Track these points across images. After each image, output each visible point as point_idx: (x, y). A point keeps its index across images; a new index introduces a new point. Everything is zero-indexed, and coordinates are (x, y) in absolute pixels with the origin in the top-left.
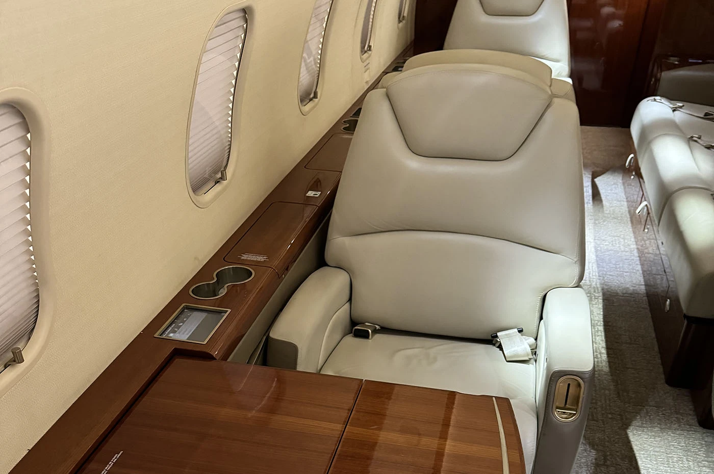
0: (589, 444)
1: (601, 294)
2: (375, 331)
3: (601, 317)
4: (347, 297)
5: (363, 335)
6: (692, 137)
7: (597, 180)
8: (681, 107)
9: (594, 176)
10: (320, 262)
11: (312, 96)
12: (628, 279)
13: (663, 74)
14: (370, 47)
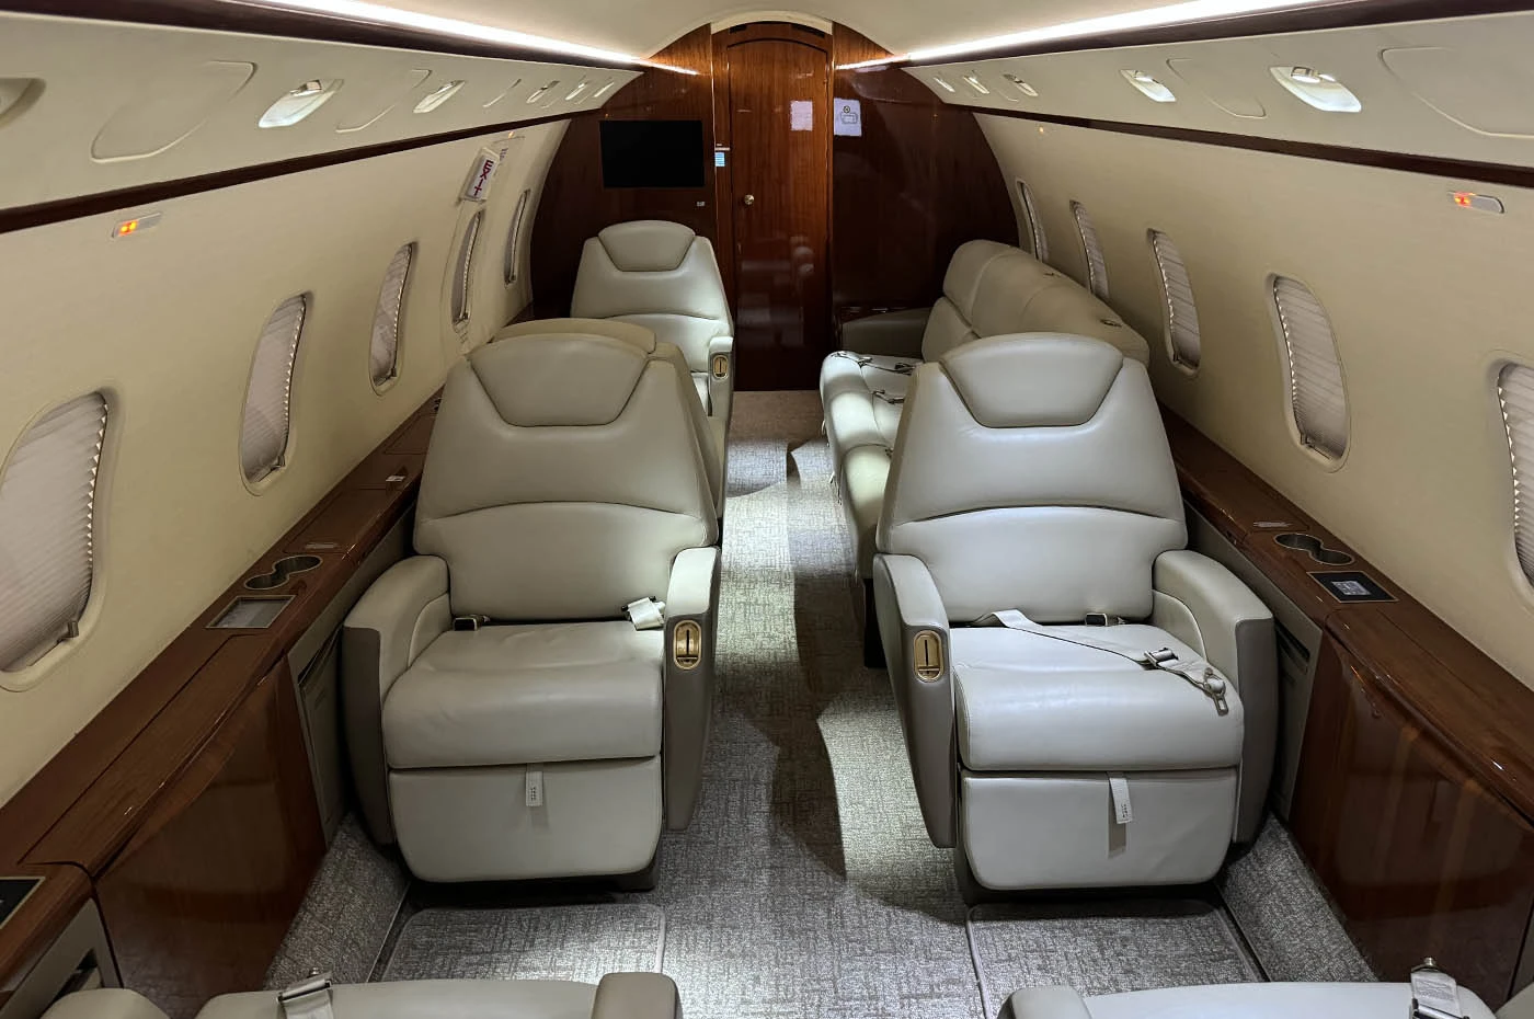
0: (772, 740)
1: (793, 580)
2: (482, 623)
3: (793, 604)
4: (444, 587)
5: (466, 626)
6: (875, 392)
7: (796, 454)
8: (869, 361)
9: (791, 448)
10: (408, 550)
11: (389, 373)
12: (826, 560)
13: (845, 325)
14: (465, 315)
